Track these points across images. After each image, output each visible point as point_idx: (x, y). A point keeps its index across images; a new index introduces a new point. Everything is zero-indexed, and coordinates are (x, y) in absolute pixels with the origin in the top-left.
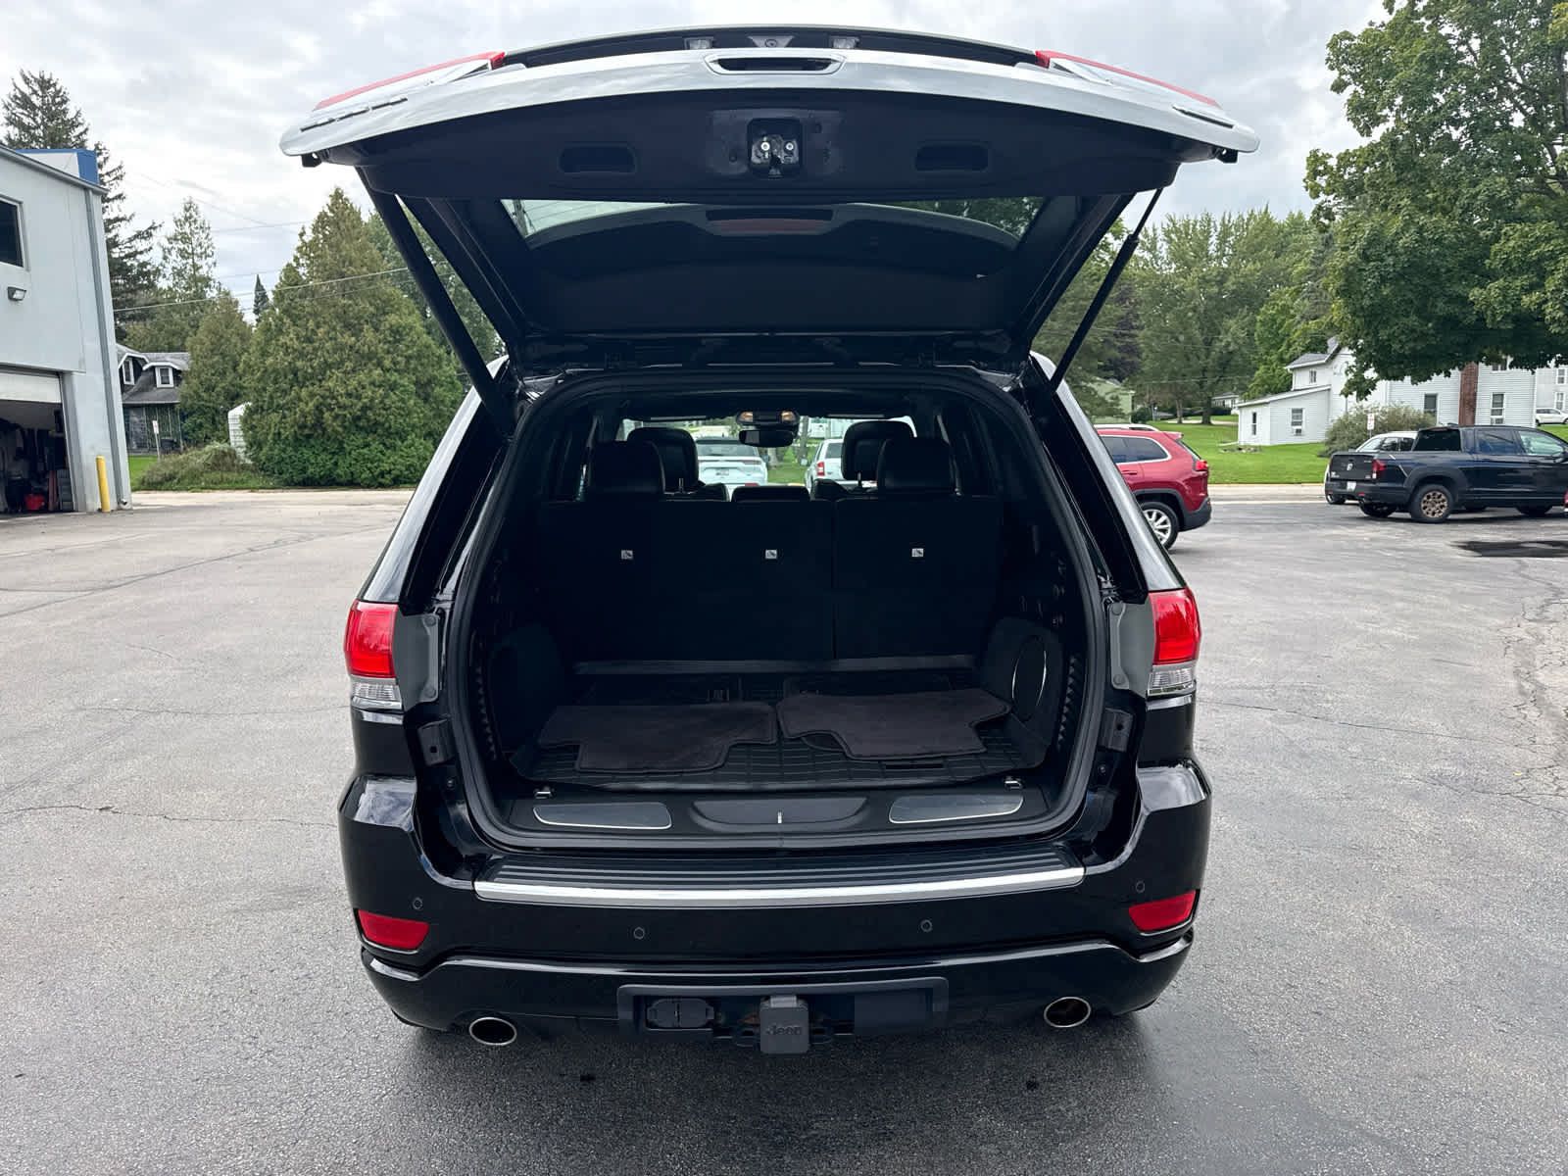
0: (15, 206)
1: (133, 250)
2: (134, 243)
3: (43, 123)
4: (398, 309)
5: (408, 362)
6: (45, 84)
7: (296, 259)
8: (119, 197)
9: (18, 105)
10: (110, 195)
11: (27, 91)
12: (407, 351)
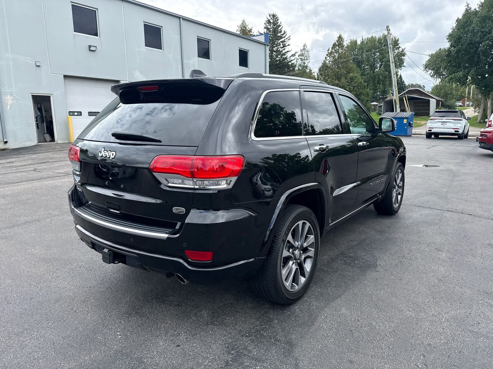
0: (247, 52)
1: (291, 60)
2: (291, 58)
3: (273, 27)
4: (353, 72)
5: (354, 88)
6: (274, 16)
7: (326, 58)
8: (289, 45)
9: (267, 23)
10: (286, 45)
11: (270, 18)
12: (354, 84)
